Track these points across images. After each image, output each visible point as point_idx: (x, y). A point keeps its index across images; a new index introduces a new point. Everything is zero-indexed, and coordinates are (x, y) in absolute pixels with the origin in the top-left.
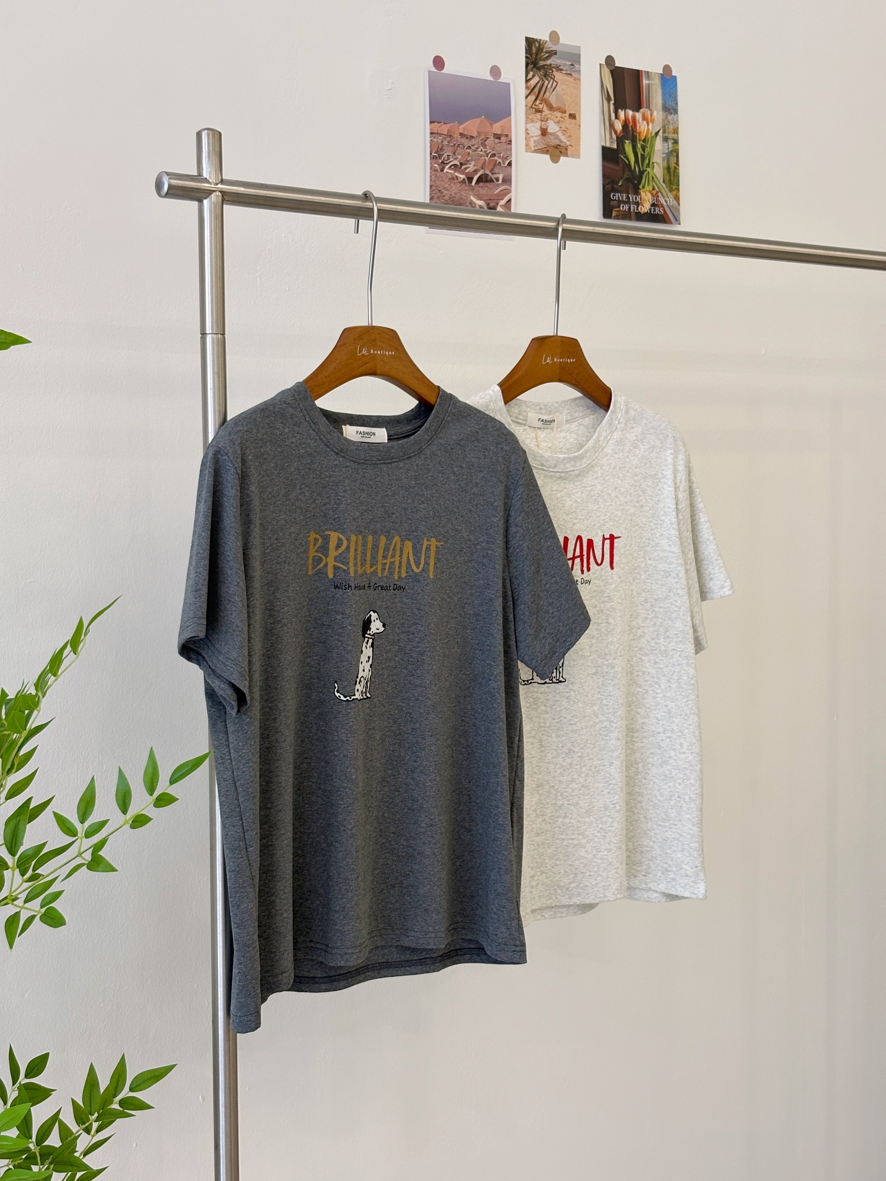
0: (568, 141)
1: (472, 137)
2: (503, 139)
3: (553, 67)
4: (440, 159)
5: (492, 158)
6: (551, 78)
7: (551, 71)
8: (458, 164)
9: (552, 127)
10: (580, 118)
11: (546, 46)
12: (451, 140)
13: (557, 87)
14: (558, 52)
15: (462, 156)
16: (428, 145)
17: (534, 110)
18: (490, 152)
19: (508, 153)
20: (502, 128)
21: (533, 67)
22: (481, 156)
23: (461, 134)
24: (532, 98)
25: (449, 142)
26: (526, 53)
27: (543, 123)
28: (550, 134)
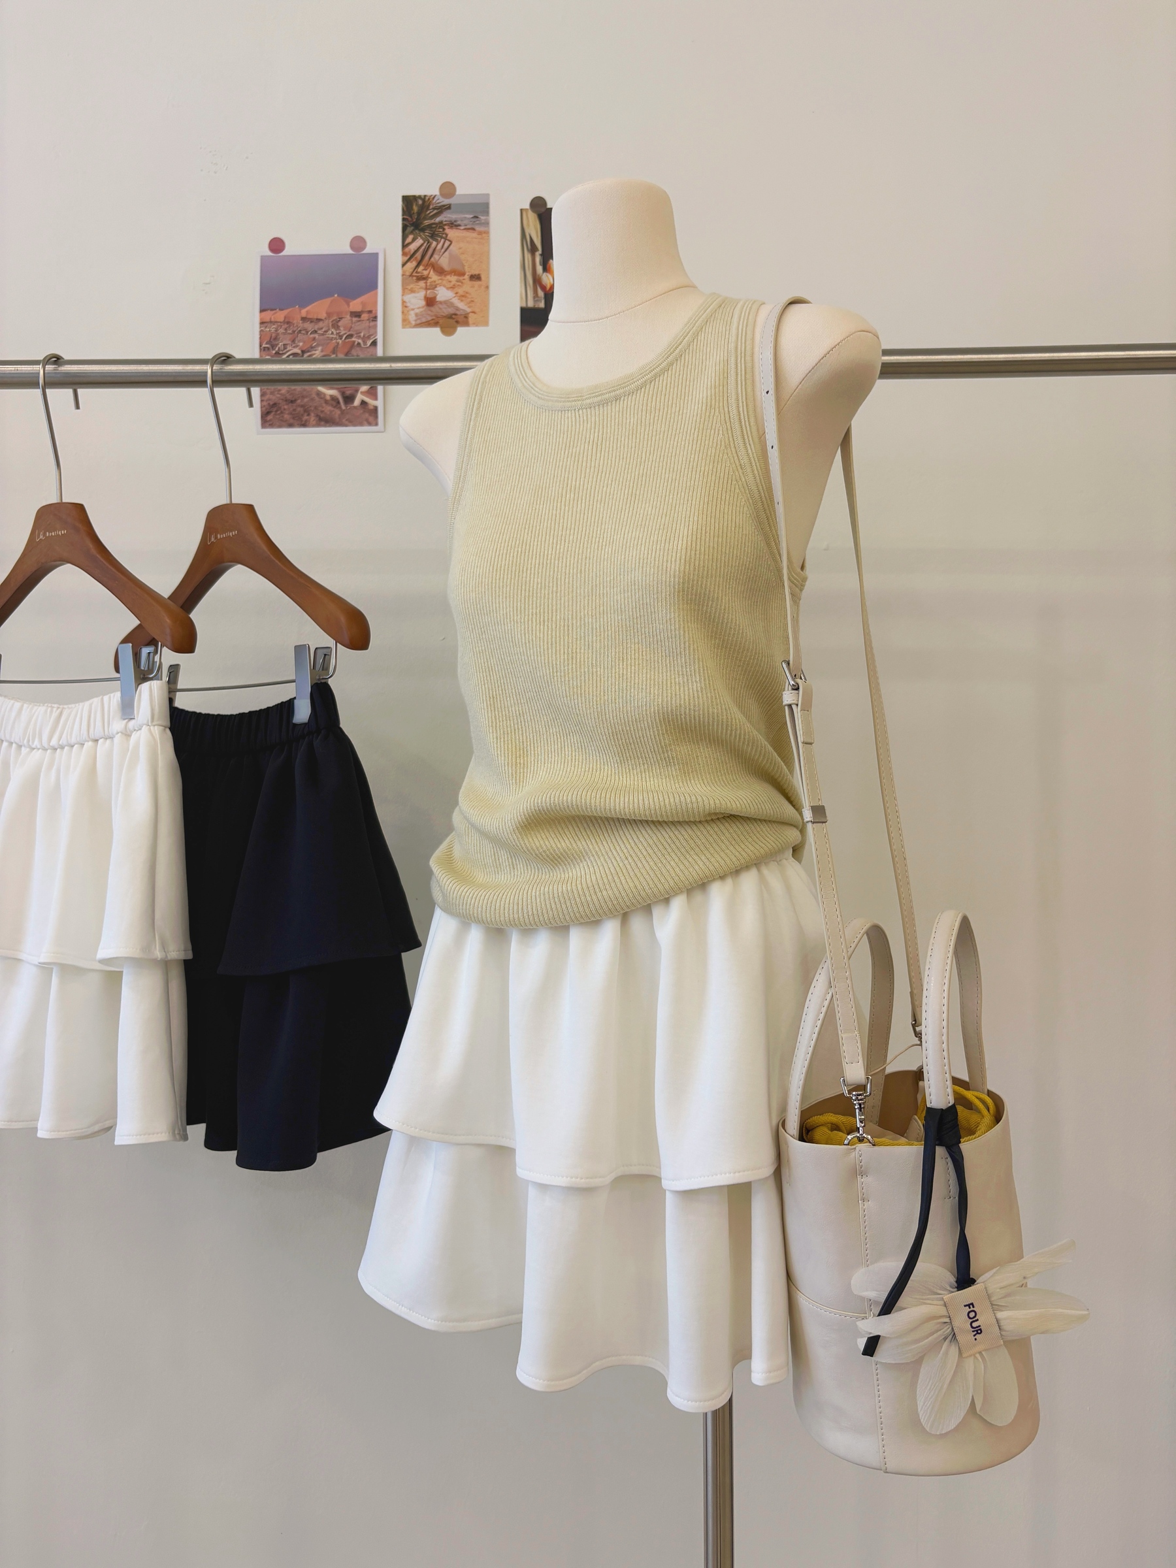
0: (469, 307)
1: (319, 320)
2: (365, 316)
3: (445, 225)
4: (273, 349)
5: (347, 340)
6: (442, 238)
7: (441, 230)
8: (299, 352)
9: (443, 294)
10: (488, 277)
11: (434, 201)
12: (289, 327)
13: (451, 247)
14: (452, 206)
15: (304, 342)
16: (257, 336)
17: (414, 278)
18: (345, 334)
19: (372, 331)
20: (363, 304)
21: (414, 230)
22: (332, 339)
23: (304, 319)
24: (411, 265)
25: (286, 329)
26: (404, 213)
27: (429, 292)
28: (441, 303)
